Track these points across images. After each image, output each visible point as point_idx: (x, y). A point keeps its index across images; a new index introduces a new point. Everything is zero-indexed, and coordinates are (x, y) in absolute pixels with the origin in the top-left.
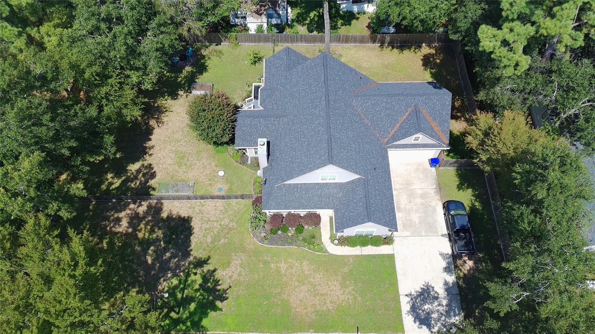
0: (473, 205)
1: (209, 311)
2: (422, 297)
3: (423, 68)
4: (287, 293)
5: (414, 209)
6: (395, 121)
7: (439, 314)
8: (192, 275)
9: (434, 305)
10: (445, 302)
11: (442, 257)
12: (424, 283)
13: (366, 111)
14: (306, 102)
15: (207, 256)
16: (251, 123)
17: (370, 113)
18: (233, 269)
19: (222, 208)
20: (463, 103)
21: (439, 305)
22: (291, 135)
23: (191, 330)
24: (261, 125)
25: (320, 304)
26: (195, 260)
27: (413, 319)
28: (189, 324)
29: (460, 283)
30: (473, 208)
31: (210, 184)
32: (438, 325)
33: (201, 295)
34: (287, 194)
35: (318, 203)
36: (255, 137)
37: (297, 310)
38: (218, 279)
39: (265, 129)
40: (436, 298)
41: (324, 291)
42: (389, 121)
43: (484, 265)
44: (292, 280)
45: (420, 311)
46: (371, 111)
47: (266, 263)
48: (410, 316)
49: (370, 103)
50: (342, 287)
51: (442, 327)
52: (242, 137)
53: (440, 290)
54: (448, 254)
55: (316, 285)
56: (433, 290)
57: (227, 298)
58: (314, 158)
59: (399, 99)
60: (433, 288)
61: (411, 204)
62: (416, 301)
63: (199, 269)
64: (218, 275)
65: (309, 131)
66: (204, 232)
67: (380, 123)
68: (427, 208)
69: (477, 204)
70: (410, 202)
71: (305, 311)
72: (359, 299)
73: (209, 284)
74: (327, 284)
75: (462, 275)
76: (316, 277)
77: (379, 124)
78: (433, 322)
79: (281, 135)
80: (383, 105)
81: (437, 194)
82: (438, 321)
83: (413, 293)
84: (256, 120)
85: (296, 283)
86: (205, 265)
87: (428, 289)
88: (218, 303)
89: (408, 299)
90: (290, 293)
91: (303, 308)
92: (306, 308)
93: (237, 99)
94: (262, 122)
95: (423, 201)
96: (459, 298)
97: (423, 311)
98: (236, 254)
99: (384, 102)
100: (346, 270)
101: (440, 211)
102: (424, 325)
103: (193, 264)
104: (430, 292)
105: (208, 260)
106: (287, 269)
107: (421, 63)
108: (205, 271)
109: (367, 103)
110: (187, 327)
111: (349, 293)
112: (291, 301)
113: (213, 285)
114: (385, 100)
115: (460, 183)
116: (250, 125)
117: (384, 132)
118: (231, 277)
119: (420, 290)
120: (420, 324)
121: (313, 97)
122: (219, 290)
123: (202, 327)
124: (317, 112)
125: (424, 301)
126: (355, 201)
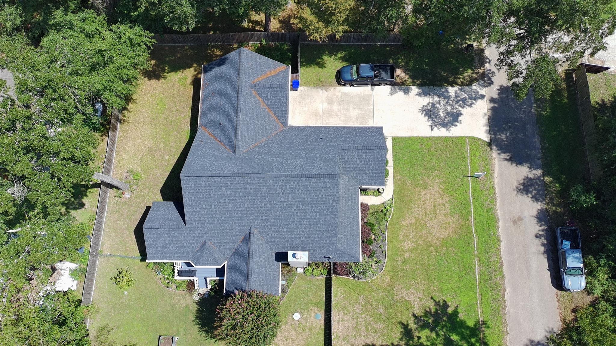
0: (341, 58)
1: (458, 320)
2: (433, 116)
3: (162, 81)
4: (434, 241)
5: (345, 112)
6: (264, 111)
7: (447, 104)
8: (420, 341)
9: (440, 108)
10: (436, 99)
11: (394, 94)
12: (420, 113)
13: (253, 139)
14: (244, 204)
15: (399, 326)
16: (257, 273)
17: (255, 136)
18: (412, 297)
19: (341, 313)
20: (217, 47)
21: (439, 103)
22: (281, 223)
23: (479, 337)
24: (260, 261)
25: (444, 210)
26: (404, 339)
27: (453, 127)
28: (473, 340)
29: (418, 82)
30: (344, 59)
31: (310, 329)
32: (457, 107)
33: (442, 330)
34: (345, 234)
35: (354, 201)
37: (451, 231)
38: (424, 312)
39: (264, 257)
40: (433, 105)
41: (431, 205)
42: (264, 117)
43: (400, 60)
44: (421, 235)
45: (446, 120)
46: (253, 134)
47: (404, 262)
48: (451, 128)
49: (245, 133)
50: (426, 188)
51: (459, 104)
53: (426, 100)
54: (391, 88)
55: (426, 213)
56: (425, 106)
57: (444, 301)
58: (324, 196)
59: (244, 102)
60: (424, 106)
61: (339, 114)
62: (437, 123)
63: (414, 334)
64: (419, 312)
65: (286, 200)
66: (370, 332)
67: (264, 128)
68: (343, 101)
69: (339, 55)
70: (337, 115)
71: (451, 224)
72: (437, 172)
73: (430, 321)
74: (423, 201)
75: (410, 80)
76: (418, 212)
77: (266, 128)
78: (455, 111)
79: (275, 237)
80: (248, 120)
81: (328, 90)
82: (454, 106)
83: (430, 124)
85: (425, 231)
86: (409, 327)
87: (425, 110)
88: (450, 310)
89: (436, 129)
90: (434, 238)
91: (448, 226)
92: (449, 223)
93: (187, 302)
95: (335, 103)
96: (432, 87)
97: (445, 117)
98: (395, 294)
99: (246, 119)
100: (409, 183)
101: (348, 89)
102: (458, 118)
103: (408, 341)
104: (428, 110)
105: (403, 324)
106: (410, 240)
107: (154, 81)
108: (415, 326)
109: (245, 136)
110: (477, 341)
111: (432, 181)
112: (442, 236)
113: (430, 316)
114: (243, 117)
115: (316, 65)
116: (259, 275)
117: (273, 125)
118: (421, 299)
119: (427, 117)
120: (457, 121)
121: (241, 194)
122: (437, 310)
123: (475, 325)
124: (264, 189)
125: (437, 115)
126: (358, 161)
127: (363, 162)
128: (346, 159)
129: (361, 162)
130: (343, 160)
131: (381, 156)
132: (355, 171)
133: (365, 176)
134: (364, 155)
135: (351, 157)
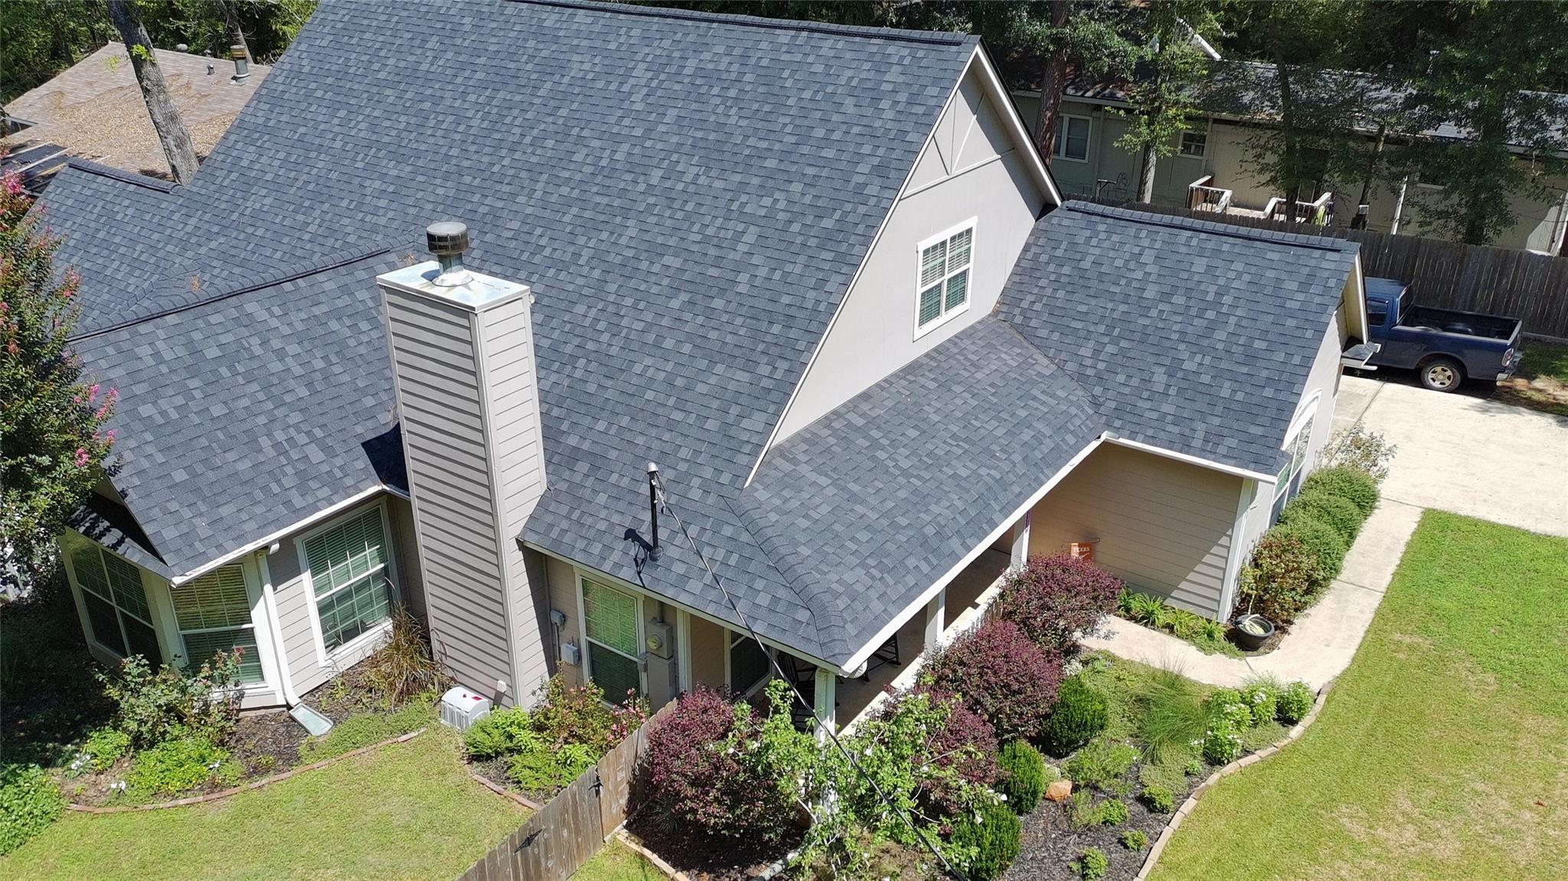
24: (276, 344)
36: (280, 436)
39: (319, 364)
52: (180, 476)
58: (838, 134)
65: (639, 131)
84: (215, 319)
94: (274, 323)
126: (1151, 292)
127: (1178, 299)
128: (1086, 264)
129: (1166, 297)
130: (1066, 270)
131: (1304, 286)
132: (1115, 341)
133: (1160, 378)
134: (1200, 265)
135: (1119, 263)
